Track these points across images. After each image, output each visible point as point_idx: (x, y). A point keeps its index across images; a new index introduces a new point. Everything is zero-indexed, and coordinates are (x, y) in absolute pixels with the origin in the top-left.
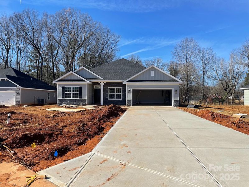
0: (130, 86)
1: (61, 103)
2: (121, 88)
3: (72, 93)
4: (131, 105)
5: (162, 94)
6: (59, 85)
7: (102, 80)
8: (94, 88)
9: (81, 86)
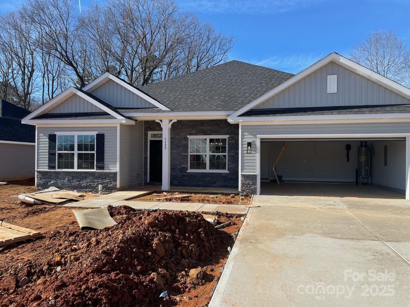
0: (253, 130)
1: (47, 183)
2: (226, 137)
3: (76, 152)
4: (254, 192)
5: (348, 156)
6: (42, 130)
7: (164, 111)
8: (150, 138)
9: (101, 132)
